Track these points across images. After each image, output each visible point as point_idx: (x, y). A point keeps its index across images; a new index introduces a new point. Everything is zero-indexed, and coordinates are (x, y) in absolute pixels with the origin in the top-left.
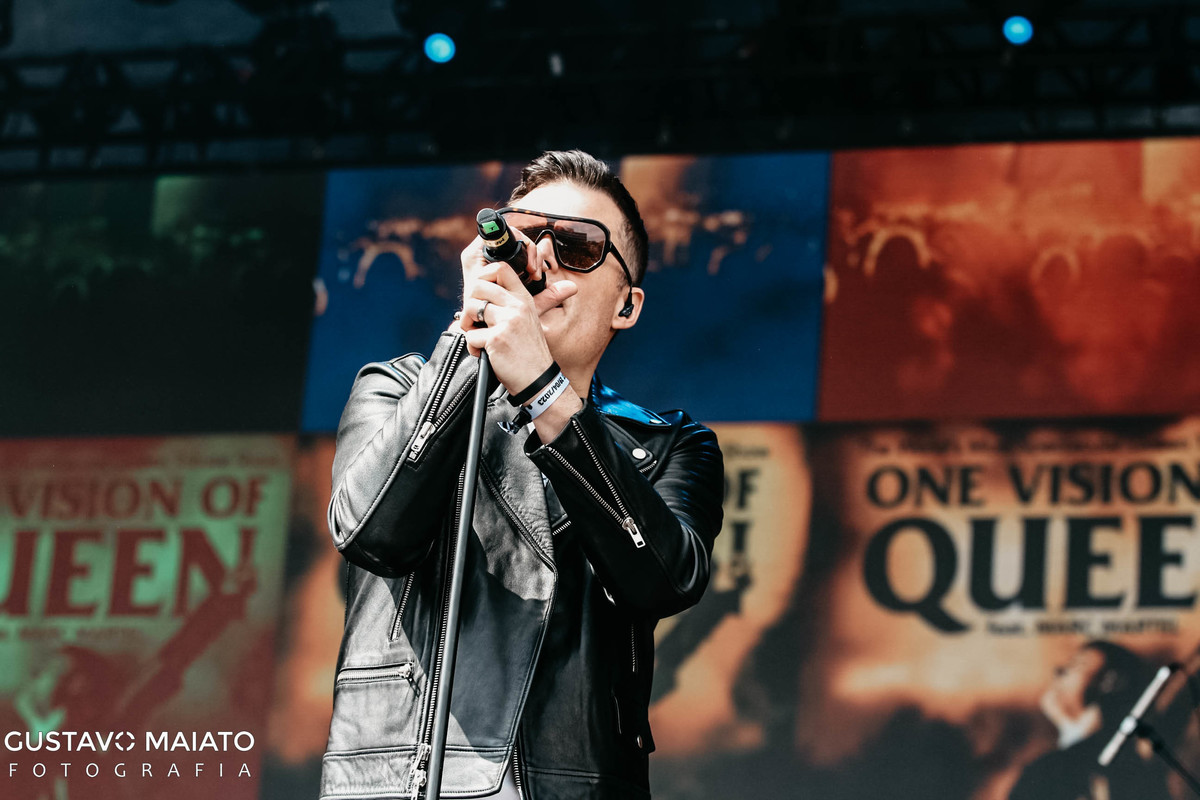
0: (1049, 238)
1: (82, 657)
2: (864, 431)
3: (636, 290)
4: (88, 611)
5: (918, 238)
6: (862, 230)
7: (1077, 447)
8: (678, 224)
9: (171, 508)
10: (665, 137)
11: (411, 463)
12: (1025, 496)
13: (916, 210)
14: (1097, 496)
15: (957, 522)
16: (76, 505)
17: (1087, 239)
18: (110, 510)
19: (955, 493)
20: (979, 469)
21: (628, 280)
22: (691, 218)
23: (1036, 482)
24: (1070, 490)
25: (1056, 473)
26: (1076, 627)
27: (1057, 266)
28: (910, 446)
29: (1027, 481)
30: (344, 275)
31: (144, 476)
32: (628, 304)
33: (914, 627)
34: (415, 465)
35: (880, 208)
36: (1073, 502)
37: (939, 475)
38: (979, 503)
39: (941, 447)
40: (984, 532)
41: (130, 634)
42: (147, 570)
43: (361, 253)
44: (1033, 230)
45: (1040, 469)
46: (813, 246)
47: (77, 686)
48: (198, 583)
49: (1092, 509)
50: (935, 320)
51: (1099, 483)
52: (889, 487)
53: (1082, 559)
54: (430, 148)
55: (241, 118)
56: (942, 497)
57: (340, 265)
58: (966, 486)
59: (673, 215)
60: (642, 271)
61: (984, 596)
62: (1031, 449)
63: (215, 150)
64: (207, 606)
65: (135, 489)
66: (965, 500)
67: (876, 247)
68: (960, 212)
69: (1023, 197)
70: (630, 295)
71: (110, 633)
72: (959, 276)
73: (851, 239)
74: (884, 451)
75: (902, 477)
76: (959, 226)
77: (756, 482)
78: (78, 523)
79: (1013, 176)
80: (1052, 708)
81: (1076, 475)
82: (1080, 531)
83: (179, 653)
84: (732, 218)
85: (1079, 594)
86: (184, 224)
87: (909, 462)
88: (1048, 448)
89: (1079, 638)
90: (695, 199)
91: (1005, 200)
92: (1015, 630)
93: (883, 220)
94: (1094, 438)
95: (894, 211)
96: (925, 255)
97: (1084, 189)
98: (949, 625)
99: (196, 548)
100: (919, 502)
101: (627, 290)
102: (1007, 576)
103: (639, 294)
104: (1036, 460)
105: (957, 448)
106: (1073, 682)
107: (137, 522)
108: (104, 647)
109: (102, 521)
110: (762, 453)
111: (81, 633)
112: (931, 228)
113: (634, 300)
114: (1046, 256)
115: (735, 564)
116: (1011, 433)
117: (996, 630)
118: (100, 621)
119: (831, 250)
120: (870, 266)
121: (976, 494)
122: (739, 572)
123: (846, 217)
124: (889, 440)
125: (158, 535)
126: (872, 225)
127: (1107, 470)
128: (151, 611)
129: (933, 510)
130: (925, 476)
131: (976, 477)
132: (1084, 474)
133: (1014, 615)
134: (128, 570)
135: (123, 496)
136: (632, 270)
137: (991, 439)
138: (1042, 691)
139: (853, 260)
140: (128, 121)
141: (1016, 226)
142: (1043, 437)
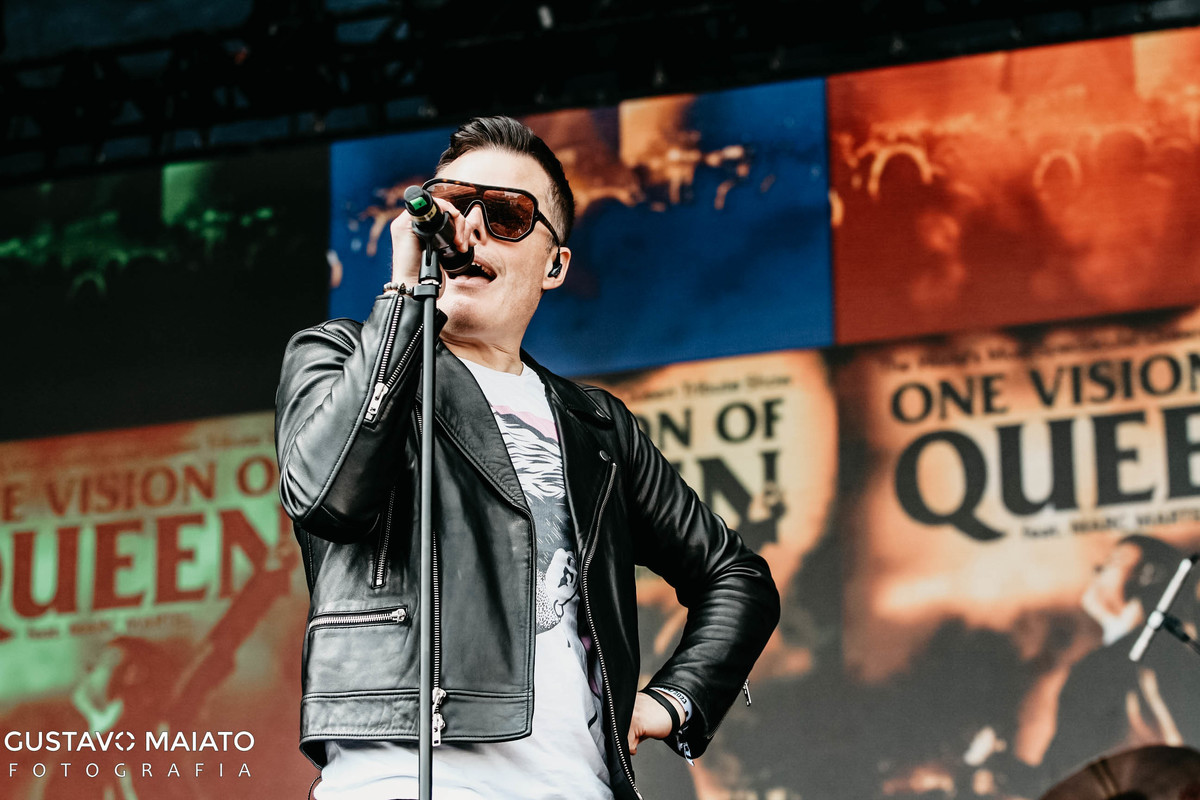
0: (1048, 142)
1: (134, 647)
2: (882, 350)
3: (564, 249)
4: (136, 600)
5: (918, 155)
6: (862, 152)
7: (1095, 346)
8: (682, 163)
9: (208, 492)
10: (659, 78)
11: (367, 424)
12: (1048, 400)
13: (914, 126)
14: (1120, 393)
15: (983, 431)
16: (114, 498)
17: (1085, 139)
18: (147, 499)
19: (978, 403)
20: (1000, 376)
21: (556, 241)
22: (693, 156)
23: (1057, 384)
24: (1091, 389)
25: (1076, 372)
26: (1110, 523)
27: (1057, 169)
28: (930, 360)
29: (1049, 385)
30: (356, 245)
31: (178, 463)
32: (557, 264)
33: (950, 538)
34: (373, 426)
35: (878, 128)
36: (1095, 400)
37: (961, 388)
38: (1003, 411)
39: (960, 359)
40: (1010, 438)
41: (179, 619)
42: (189, 555)
43: (371, 221)
44: (1031, 136)
45: (1060, 370)
46: (816, 172)
47: (131, 677)
48: (241, 562)
49: (1116, 406)
50: (943, 234)
51: (1119, 380)
52: (912, 403)
53: (1110, 456)
54: (430, 112)
55: (241, 102)
56: (966, 408)
57: (352, 236)
58: (989, 395)
59: (675, 154)
60: (568, 232)
61: (1017, 502)
62: (1049, 352)
63: (217, 135)
64: (251, 584)
65: (170, 475)
66: (989, 409)
67: (877, 167)
68: (956, 124)
69: (1019, 103)
70: (558, 255)
71: (160, 619)
72: (962, 188)
73: (853, 162)
74: (904, 367)
75: (925, 391)
76: (957, 138)
77: (778, 410)
78: (118, 515)
79: (1006, 83)
80: (1094, 607)
81: (1095, 375)
82: (1105, 428)
83: (229, 633)
84: (734, 152)
85: (1109, 491)
86: (194, 210)
87: (931, 377)
88: (1065, 349)
89: (1115, 535)
90: (695, 136)
91: (1001, 108)
92: (1050, 532)
93: (882, 140)
94: (1110, 335)
95: (892, 130)
96: (927, 171)
97: (1079, 91)
98: (985, 534)
99: (236, 528)
100: (943, 415)
101: (555, 251)
102: (1037, 480)
103: (565, 254)
104: (1054, 363)
105: (977, 359)
106: (1113, 579)
107: (174, 509)
108: (155, 635)
109: (141, 511)
110: (784, 381)
111: (131, 623)
112: (930, 143)
113: (562, 259)
114: (1046, 160)
115: (768, 493)
116: (1028, 337)
117: (1033, 534)
118: (148, 609)
119: (835, 175)
120: (873, 186)
121: (998, 402)
122: (772, 501)
123: (846, 140)
124: (909, 357)
125: (198, 519)
126: (872, 146)
127: (1126, 366)
128: (198, 595)
129: (957, 421)
130: (947, 389)
131: (997, 385)
132: (1103, 371)
133: (1048, 517)
134: (171, 556)
135: (159, 484)
136: (560, 232)
137: (1009, 347)
138: (1081, 592)
139: (856, 182)
140: (131, 114)
141: (1014, 133)
142: (1060, 339)
